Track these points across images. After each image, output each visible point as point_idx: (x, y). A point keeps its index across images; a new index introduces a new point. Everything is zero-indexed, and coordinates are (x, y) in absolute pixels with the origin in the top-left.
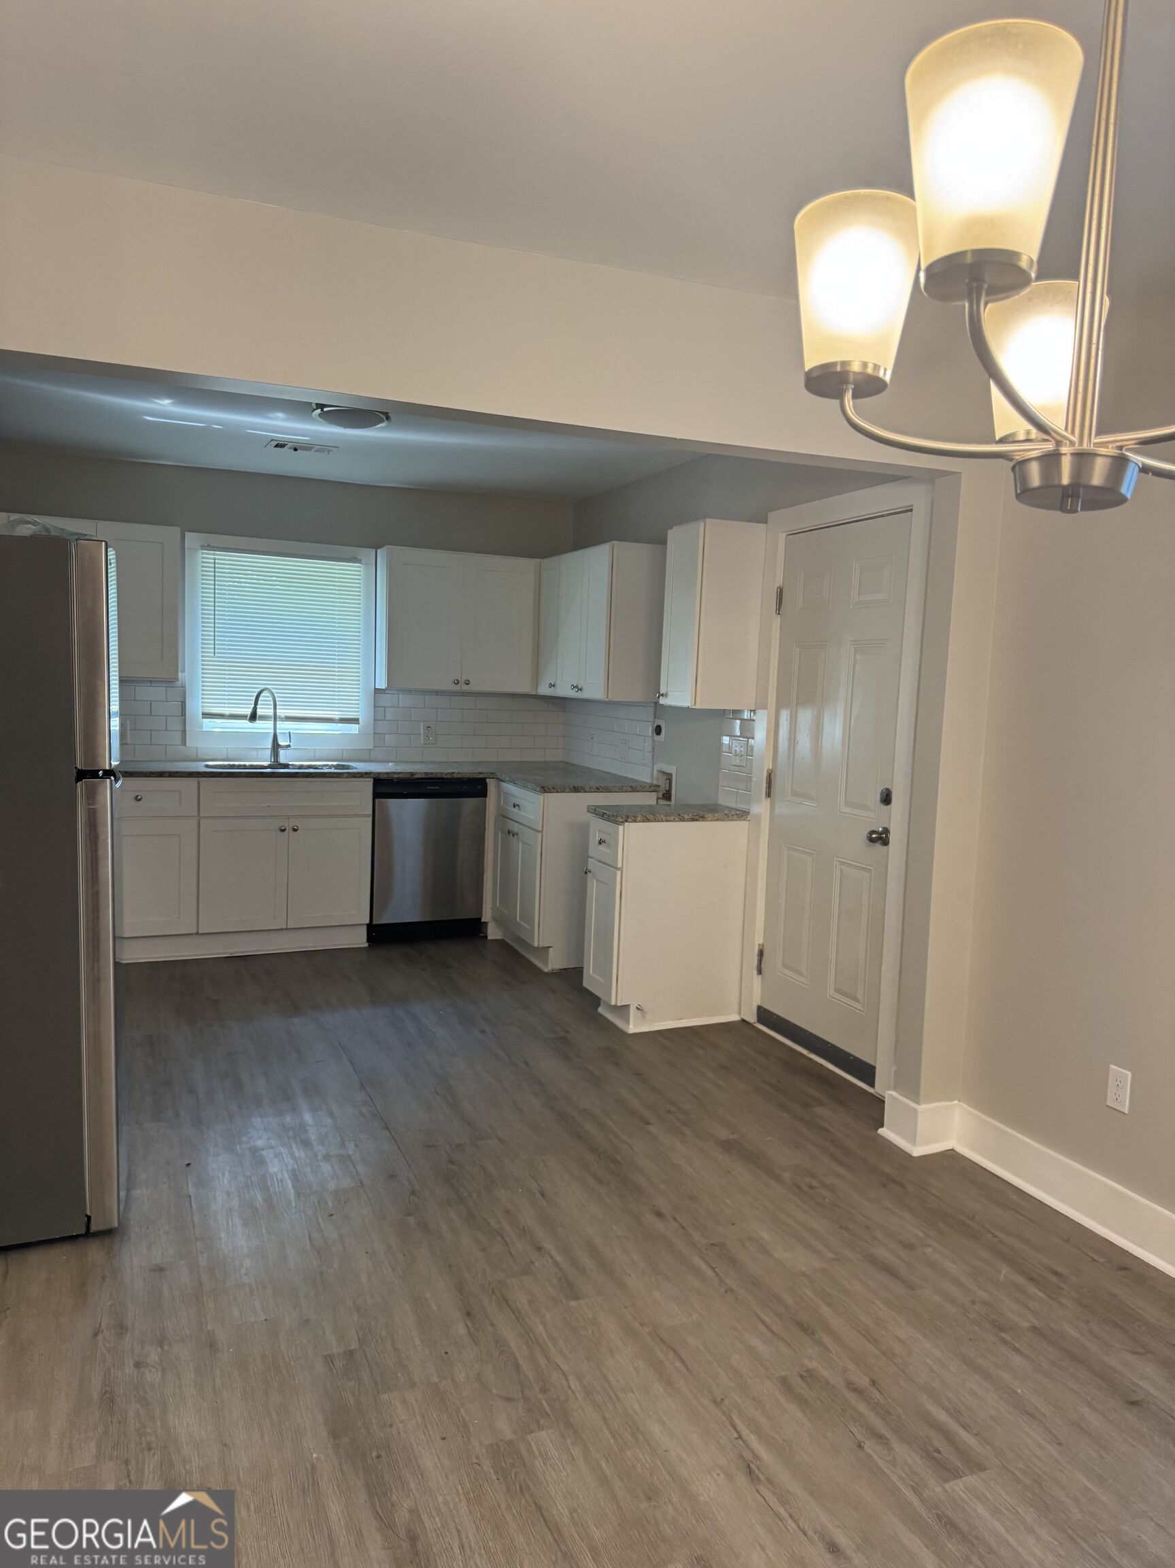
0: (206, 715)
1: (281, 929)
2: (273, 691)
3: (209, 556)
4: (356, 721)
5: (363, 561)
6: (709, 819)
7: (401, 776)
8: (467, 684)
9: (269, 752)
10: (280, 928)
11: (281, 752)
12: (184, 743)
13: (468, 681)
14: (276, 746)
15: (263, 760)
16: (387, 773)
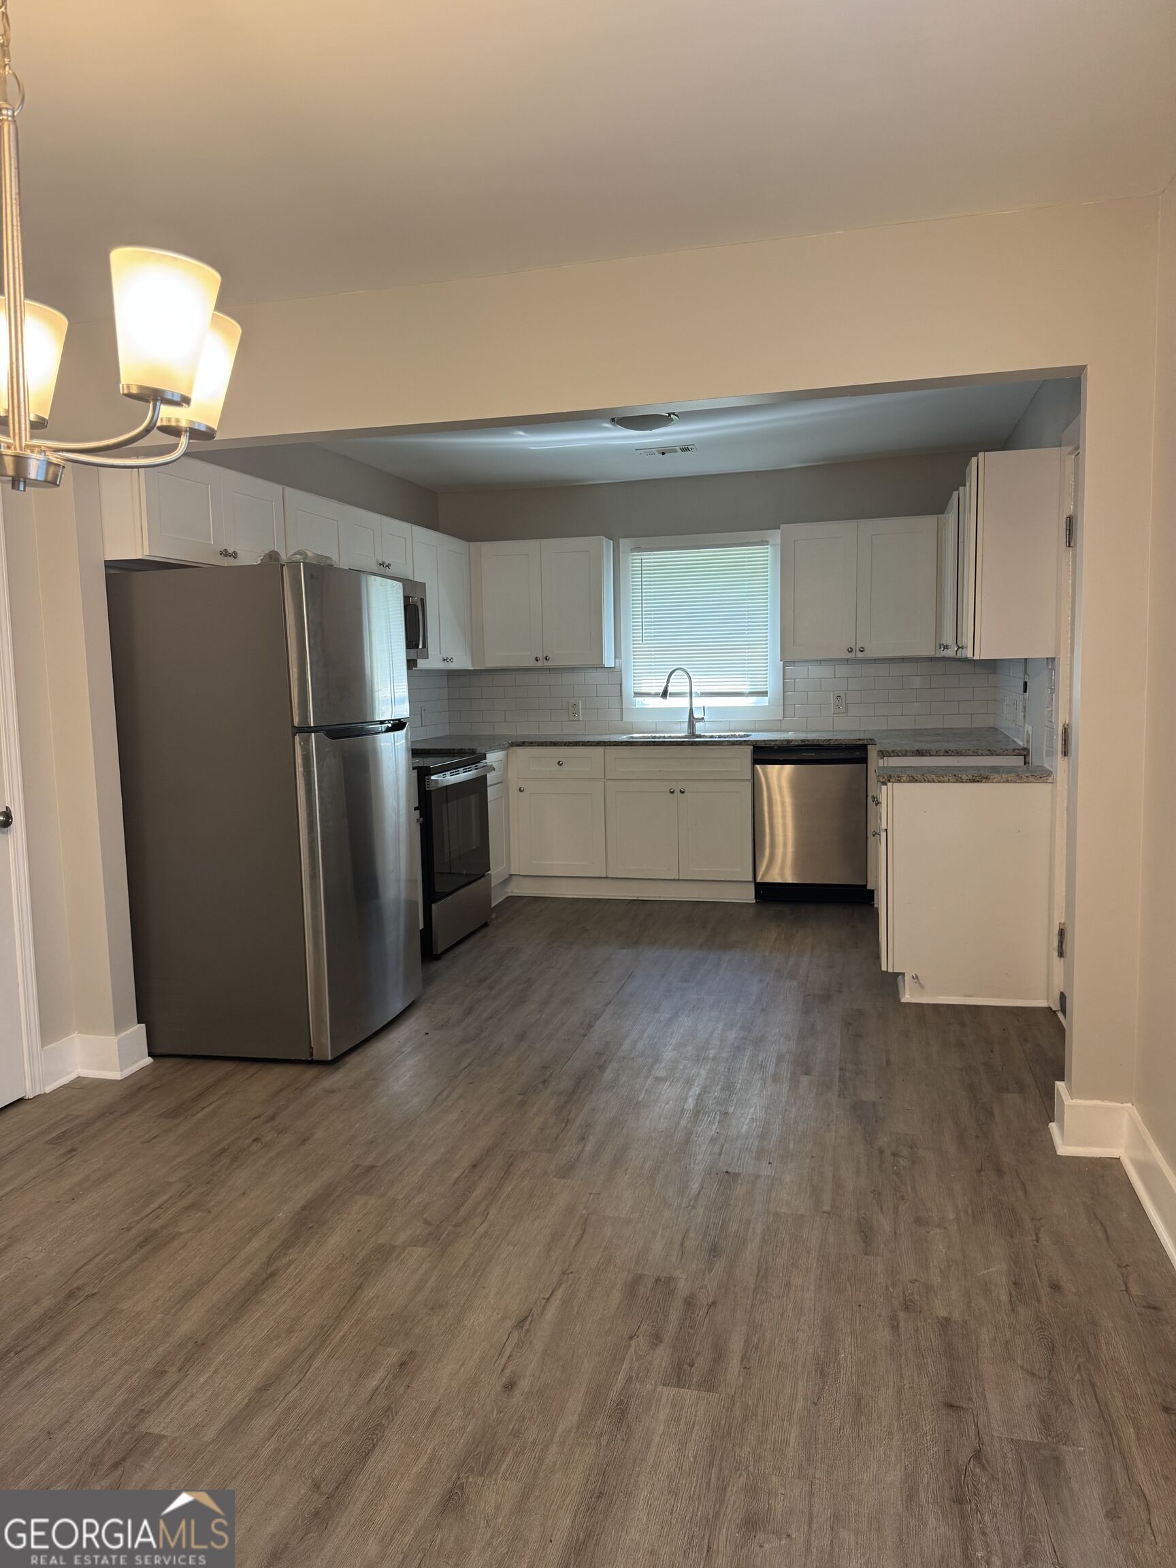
0: (637, 694)
1: (674, 879)
2: (688, 670)
3: (637, 556)
4: (764, 694)
5: (770, 543)
6: (995, 781)
7: (777, 743)
8: (862, 651)
9: (686, 725)
10: (672, 878)
11: (697, 725)
12: (622, 720)
13: (862, 648)
14: (692, 720)
15: (681, 732)
16: (764, 741)
